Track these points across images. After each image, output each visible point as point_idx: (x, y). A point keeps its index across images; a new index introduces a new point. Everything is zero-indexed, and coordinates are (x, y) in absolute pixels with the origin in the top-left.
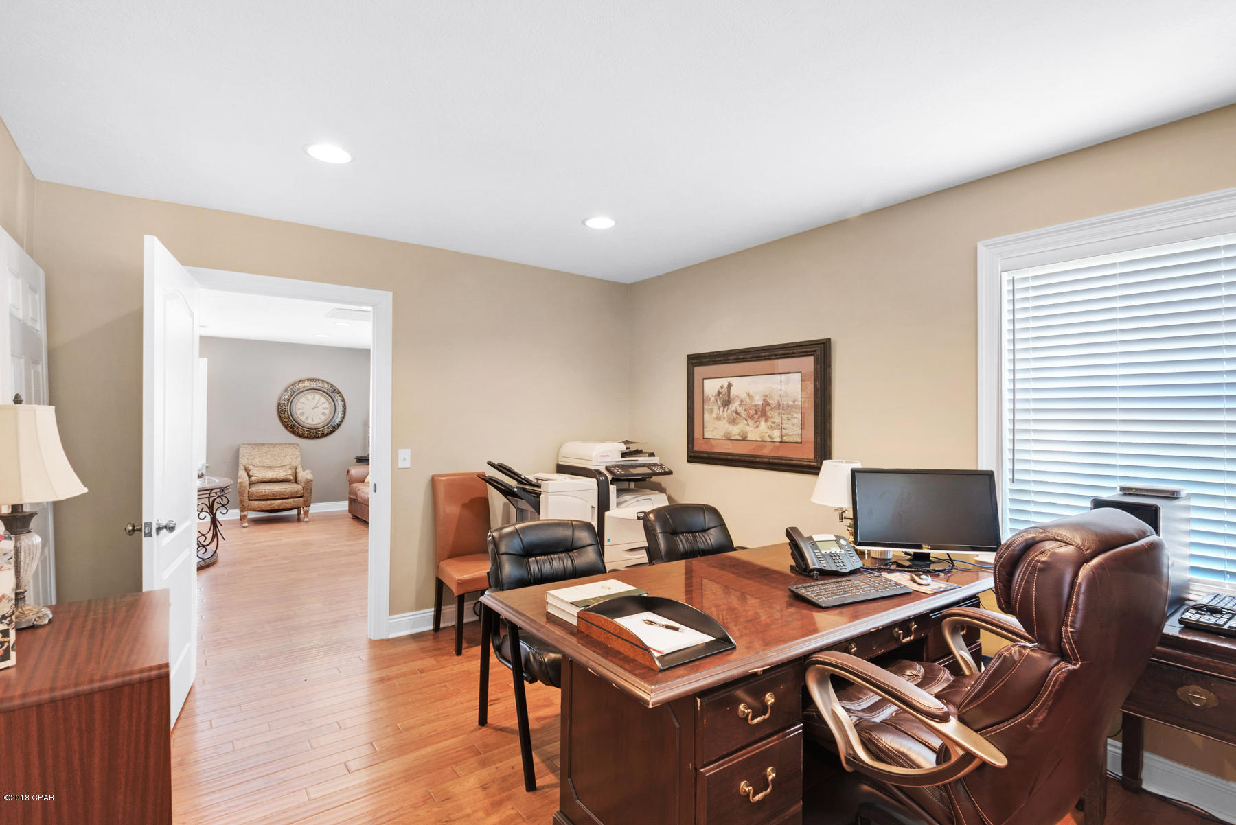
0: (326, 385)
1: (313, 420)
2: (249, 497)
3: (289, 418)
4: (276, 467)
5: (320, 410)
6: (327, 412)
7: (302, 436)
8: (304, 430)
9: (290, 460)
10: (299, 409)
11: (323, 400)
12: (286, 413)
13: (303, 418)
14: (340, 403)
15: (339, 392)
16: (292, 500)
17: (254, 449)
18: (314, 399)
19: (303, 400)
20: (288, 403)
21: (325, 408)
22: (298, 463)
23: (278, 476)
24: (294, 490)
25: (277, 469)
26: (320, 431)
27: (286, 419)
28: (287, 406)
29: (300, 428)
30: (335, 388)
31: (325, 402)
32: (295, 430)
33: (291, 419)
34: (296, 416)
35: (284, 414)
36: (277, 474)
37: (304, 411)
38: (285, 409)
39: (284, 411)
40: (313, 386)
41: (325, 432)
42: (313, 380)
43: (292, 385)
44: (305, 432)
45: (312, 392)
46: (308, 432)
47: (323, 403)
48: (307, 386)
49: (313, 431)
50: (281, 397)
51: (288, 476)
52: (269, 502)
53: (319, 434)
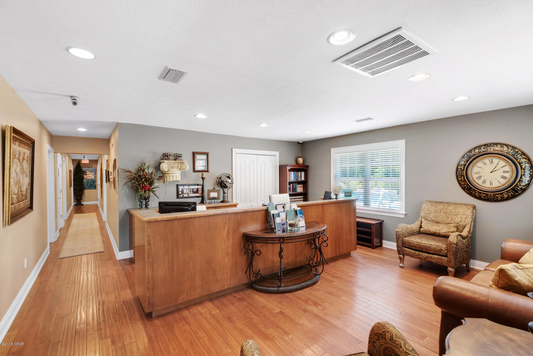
0: (505, 148)
1: (491, 183)
2: (402, 244)
3: (465, 181)
4: (442, 223)
5: (499, 173)
6: (507, 175)
7: (479, 198)
8: (480, 193)
9: (460, 219)
10: (475, 173)
11: (502, 163)
12: (463, 177)
13: (480, 182)
14: (527, 165)
16: (437, 256)
17: (432, 206)
18: (492, 162)
19: (480, 164)
20: (464, 168)
21: (504, 172)
22: (467, 223)
23: (440, 231)
24: (438, 248)
25: (442, 225)
26: (498, 194)
27: (463, 182)
28: (464, 171)
29: (477, 191)
30: (517, 150)
31: (505, 166)
32: (472, 193)
33: (467, 182)
34: (472, 180)
35: (461, 178)
36: (440, 230)
37: (481, 175)
38: (462, 173)
39: (462, 175)
40: (490, 151)
41: (505, 196)
42: (491, 145)
43: (469, 152)
44: (481, 195)
45: (490, 156)
46: (485, 195)
47: (502, 167)
48: (483, 151)
49: (491, 194)
50: (459, 163)
51: (449, 233)
52: (418, 252)
53: (497, 197)
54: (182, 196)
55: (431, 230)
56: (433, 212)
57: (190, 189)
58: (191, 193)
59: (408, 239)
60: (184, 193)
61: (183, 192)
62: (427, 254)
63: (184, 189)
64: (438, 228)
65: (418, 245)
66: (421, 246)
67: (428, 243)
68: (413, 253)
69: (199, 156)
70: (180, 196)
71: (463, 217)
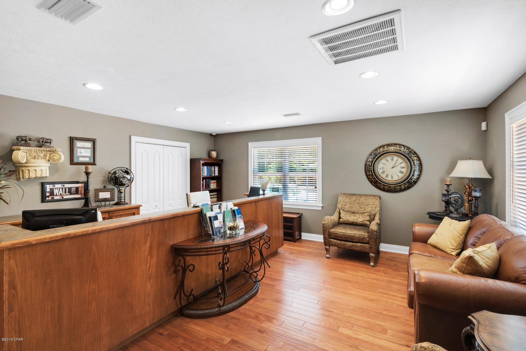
0: (402, 148)
1: (392, 177)
3: (373, 175)
4: (358, 213)
5: (398, 169)
6: (404, 170)
7: (383, 190)
8: (384, 185)
9: (371, 208)
10: (380, 169)
11: (400, 160)
12: (370, 172)
13: (384, 176)
14: (417, 163)
15: (415, 153)
17: (347, 198)
18: (393, 160)
19: (383, 161)
20: (372, 164)
21: (402, 168)
22: (377, 212)
23: (358, 221)
24: (361, 237)
25: (358, 215)
26: (398, 186)
27: (371, 177)
28: (371, 167)
29: (381, 183)
30: (411, 150)
31: (402, 162)
32: (378, 185)
33: (374, 177)
34: (378, 174)
35: (369, 172)
36: (357, 219)
37: (385, 170)
38: (370, 168)
39: (370, 170)
40: (392, 150)
41: (402, 187)
42: (392, 145)
43: (375, 150)
44: (385, 187)
45: (391, 155)
46: (388, 187)
47: (400, 164)
48: (386, 150)
49: (392, 186)
50: (367, 160)
51: (365, 222)
52: (343, 242)
53: (397, 189)
54: (50, 198)
55: (349, 220)
56: (348, 203)
57: (65, 188)
58: (67, 193)
59: (334, 231)
60: (55, 195)
61: (52, 193)
62: (352, 243)
63: (55, 188)
64: (355, 218)
65: (344, 235)
66: (346, 236)
67: (352, 233)
68: (339, 243)
69: (81, 143)
70: (47, 199)
71: (373, 207)
